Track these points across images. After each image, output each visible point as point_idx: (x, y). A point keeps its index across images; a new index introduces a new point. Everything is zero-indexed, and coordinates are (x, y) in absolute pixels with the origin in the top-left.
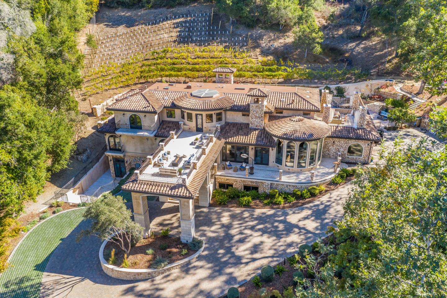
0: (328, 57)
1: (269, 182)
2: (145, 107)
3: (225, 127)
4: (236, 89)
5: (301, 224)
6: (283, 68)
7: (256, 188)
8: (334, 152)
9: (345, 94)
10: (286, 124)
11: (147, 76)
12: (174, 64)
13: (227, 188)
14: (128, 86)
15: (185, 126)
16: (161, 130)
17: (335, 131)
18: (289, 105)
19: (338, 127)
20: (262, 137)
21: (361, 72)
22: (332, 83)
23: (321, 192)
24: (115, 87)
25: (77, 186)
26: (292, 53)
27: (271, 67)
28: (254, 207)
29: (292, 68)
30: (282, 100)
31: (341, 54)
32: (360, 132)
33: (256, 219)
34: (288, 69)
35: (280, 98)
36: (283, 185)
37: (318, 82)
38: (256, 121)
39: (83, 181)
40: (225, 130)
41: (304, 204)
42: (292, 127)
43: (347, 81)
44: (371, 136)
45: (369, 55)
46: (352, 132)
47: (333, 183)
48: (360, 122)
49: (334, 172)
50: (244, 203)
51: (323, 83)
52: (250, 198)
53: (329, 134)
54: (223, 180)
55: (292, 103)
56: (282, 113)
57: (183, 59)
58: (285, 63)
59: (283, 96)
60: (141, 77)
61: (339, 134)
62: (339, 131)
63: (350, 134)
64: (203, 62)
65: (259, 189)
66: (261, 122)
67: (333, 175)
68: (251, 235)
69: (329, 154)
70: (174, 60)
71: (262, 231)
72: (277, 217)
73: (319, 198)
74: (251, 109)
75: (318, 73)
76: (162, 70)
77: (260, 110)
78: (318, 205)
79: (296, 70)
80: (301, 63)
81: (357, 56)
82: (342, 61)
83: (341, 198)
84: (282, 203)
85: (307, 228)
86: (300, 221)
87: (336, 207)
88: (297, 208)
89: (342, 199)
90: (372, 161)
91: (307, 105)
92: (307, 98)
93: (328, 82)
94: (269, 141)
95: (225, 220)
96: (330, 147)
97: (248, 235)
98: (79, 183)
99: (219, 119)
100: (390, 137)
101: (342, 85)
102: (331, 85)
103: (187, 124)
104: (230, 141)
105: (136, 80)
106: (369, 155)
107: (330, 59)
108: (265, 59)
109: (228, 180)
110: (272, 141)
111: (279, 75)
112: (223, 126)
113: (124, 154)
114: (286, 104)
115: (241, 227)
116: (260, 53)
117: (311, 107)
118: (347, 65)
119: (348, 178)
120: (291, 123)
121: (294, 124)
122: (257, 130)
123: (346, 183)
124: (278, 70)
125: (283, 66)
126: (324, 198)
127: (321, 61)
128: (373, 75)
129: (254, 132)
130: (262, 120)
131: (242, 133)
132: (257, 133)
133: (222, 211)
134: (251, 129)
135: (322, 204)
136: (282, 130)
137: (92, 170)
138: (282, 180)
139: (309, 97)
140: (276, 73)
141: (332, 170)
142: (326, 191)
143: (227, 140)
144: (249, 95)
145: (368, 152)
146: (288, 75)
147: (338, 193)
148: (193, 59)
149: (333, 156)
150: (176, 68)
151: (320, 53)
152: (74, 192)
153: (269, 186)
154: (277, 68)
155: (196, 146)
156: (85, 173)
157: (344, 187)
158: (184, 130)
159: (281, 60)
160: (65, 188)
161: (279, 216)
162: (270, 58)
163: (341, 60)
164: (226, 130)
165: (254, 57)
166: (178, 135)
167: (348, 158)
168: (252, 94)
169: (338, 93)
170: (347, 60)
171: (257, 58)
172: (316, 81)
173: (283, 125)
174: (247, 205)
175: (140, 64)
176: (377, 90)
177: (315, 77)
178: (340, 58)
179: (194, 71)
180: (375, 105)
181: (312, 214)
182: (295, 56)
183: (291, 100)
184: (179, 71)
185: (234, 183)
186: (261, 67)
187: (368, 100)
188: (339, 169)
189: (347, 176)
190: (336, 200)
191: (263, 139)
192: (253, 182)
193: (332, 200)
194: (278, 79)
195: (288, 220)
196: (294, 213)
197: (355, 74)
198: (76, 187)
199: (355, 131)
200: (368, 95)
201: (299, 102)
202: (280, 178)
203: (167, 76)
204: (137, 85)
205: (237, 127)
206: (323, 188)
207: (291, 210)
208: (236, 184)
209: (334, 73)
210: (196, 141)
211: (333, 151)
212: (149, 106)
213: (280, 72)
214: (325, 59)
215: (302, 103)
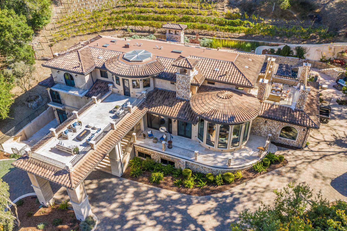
0: (296, 11)
1: (185, 161)
2: (75, 67)
3: (153, 94)
4: (172, 52)
5: (200, 220)
6: (246, 22)
7: (172, 163)
8: (266, 132)
9: (305, 55)
10: (211, 100)
11: (114, 24)
12: (141, 12)
13: (145, 158)
14: (95, 33)
15: (114, 89)
16: (93, 90)
17: (269, 110)
18: (221, 76)
19: (273, 105)
20: (185, 111)
21: (328, 32)
22: (294, 42)
23: (236, 180)
24: (83, 34)
25: (19, 134)
26: (260, 5)
27: (234, 21)
28: (162, 185)
29: (255, 23)
30: (216, 69)
31: (311, 10)
32: (297, 115)
33: (159, 202)
34: (251, 24)
35: (215, 67)
36: (198, 165)
37: (280, 39)
38: (183, 91)
39: (26, 129)
40: (151, 97)
41: (213, 192)
42: (215, 106)
43: (310, 40)
44: (308, 122)
45: (342, 12)
46: (287, 114)
47: (254, 171)
48: (299, 104)
49: (258, 157)
50: (154, 180)
51: (284, 40)
52: (162, 175)
53: (261, 113)
54: (142, 150)
55: (225, 75)
56: (214, 84)
57: (152, 7)
58: (250, 17)
59: (218, 65)
60: (108, 25)
61: (272, 114)
62: (274, 111)
63: (284, 116)
64: (169, 11)
65: (175, 164)
66: (188, 93)
67: (255, 161)
68: (144, 224)
69: (260, 132)
70: (142, 9)
71: (157, 221)
72: (179, 204)
73: (232, 187)
74: (177, 79)
75: (281, 30)
76: (130, 18)
77: (187, 81)
78: (226, 197)
79: (259, 25)
80: (265, 17)
81: (328, 12)
82: (311, 17)
83: (255, 192)
84: (192, 187)
85: (204, 227)
86: (201, 215)
87: (246, 204)
88: (204, 197)
89: (256, 194)
90: (307, 146)
91: (240, 78)
92: (245, 69)
93: (289, 41)
94: (192, 116)
95: (128, 198)
96: (262, 126)
97: (142, 223)
98: (21, 131)
99: (147, 85)
100: (339, 113)
101: (303, 46)
102: (293, 44)
103: (117, 87)
104: (152, 111)
105: (103, 28)
106: (304, 140)
107: (298, 14)
108: (231, 11)
109: (146, 150)
110: (194, 117)
111: (240, 29)
112: (151, 93)
113: (63, 107)
114: (219, 75)
115: (139, 210)
116: (227, 4)
117: (245, 82)
118: (314, 23)
119: (273, 165)
120: (217, 100)
121: (219, 101)
122: (184, 101)
123: (268, 171)
124: (241, 24)
125: (246, 19)
126: (237, 189)
127: (288, 16)
128: (340, 36)
129: (180, 103)
130: (188, 92)
131: (167, 103)
132: (182, 104)
133: (131, 185)
134: (177, 99)
135: (232, 195)
136: (205, 107)
137: (38, 117)
138: (198, 161)
139: (247, 67)
140: (238, 27)
141: (257, 154)
142: (243, 179)
143: (150, 110)
144: (173, 65)
145: (303, 137)
146: (249, 31)
147: (255, 184)
148: (162, 8)
149: (264, 134)
150: (142, 17)
151: (288, 8)
152: (15, 140)
153: (184, 164)
154: (240, 22)
155: (114, 115)
156: (30, 121)
157: (263, 177)
158: (113, 93)
159: (245, 13)
160: (8, 135)
161: (182, 204)
162: (237, 10)
163: (309, 16)
164: (153, 97)
165: (221, 8)
166: (104, 98)
167: (281, 139)
168: (177, 65)
169: (298, 53)
170: (316, 17)
171: (223, 10)
172: (278, 38)
173: (208, 101)
174: (157, 183)
175: (109, 12)
176: (340, 54)
177: (277, 34)
178: (309, 14)
179: (159, 20)
180: (334, 71)
181: (216, 208)
182: (262, 9)
183: (225, 71)
184: (145, 20)
185: (152, 155)
186: (224, 20)
187: (329, 64)
188: (265, 153)
189: (272, 163)
190: (249, 193)
191: (186, 113)
192: (170, 157)
193: (245, 192)
194: (239, 33)
195: (189, 212)
196: (199, 202)
197: (320, 34)
198: (17, 135)
199: (292, 113)
200: (330, 58)
201: (233, 74)
202: (196, 159)
203: (132, 24)
204: (104, 32)
205: (164, 95)
206: (240, 174)
207: (197, 198)
208: (153, 156)
209: (297, 31)
210: (115, 110)
211: (265, 130)
212: (79, 67)
213: (242, 27)
214: (292, 14)
215: (236, 75)
